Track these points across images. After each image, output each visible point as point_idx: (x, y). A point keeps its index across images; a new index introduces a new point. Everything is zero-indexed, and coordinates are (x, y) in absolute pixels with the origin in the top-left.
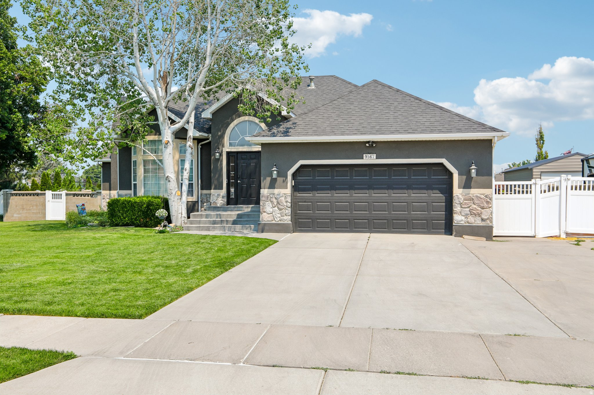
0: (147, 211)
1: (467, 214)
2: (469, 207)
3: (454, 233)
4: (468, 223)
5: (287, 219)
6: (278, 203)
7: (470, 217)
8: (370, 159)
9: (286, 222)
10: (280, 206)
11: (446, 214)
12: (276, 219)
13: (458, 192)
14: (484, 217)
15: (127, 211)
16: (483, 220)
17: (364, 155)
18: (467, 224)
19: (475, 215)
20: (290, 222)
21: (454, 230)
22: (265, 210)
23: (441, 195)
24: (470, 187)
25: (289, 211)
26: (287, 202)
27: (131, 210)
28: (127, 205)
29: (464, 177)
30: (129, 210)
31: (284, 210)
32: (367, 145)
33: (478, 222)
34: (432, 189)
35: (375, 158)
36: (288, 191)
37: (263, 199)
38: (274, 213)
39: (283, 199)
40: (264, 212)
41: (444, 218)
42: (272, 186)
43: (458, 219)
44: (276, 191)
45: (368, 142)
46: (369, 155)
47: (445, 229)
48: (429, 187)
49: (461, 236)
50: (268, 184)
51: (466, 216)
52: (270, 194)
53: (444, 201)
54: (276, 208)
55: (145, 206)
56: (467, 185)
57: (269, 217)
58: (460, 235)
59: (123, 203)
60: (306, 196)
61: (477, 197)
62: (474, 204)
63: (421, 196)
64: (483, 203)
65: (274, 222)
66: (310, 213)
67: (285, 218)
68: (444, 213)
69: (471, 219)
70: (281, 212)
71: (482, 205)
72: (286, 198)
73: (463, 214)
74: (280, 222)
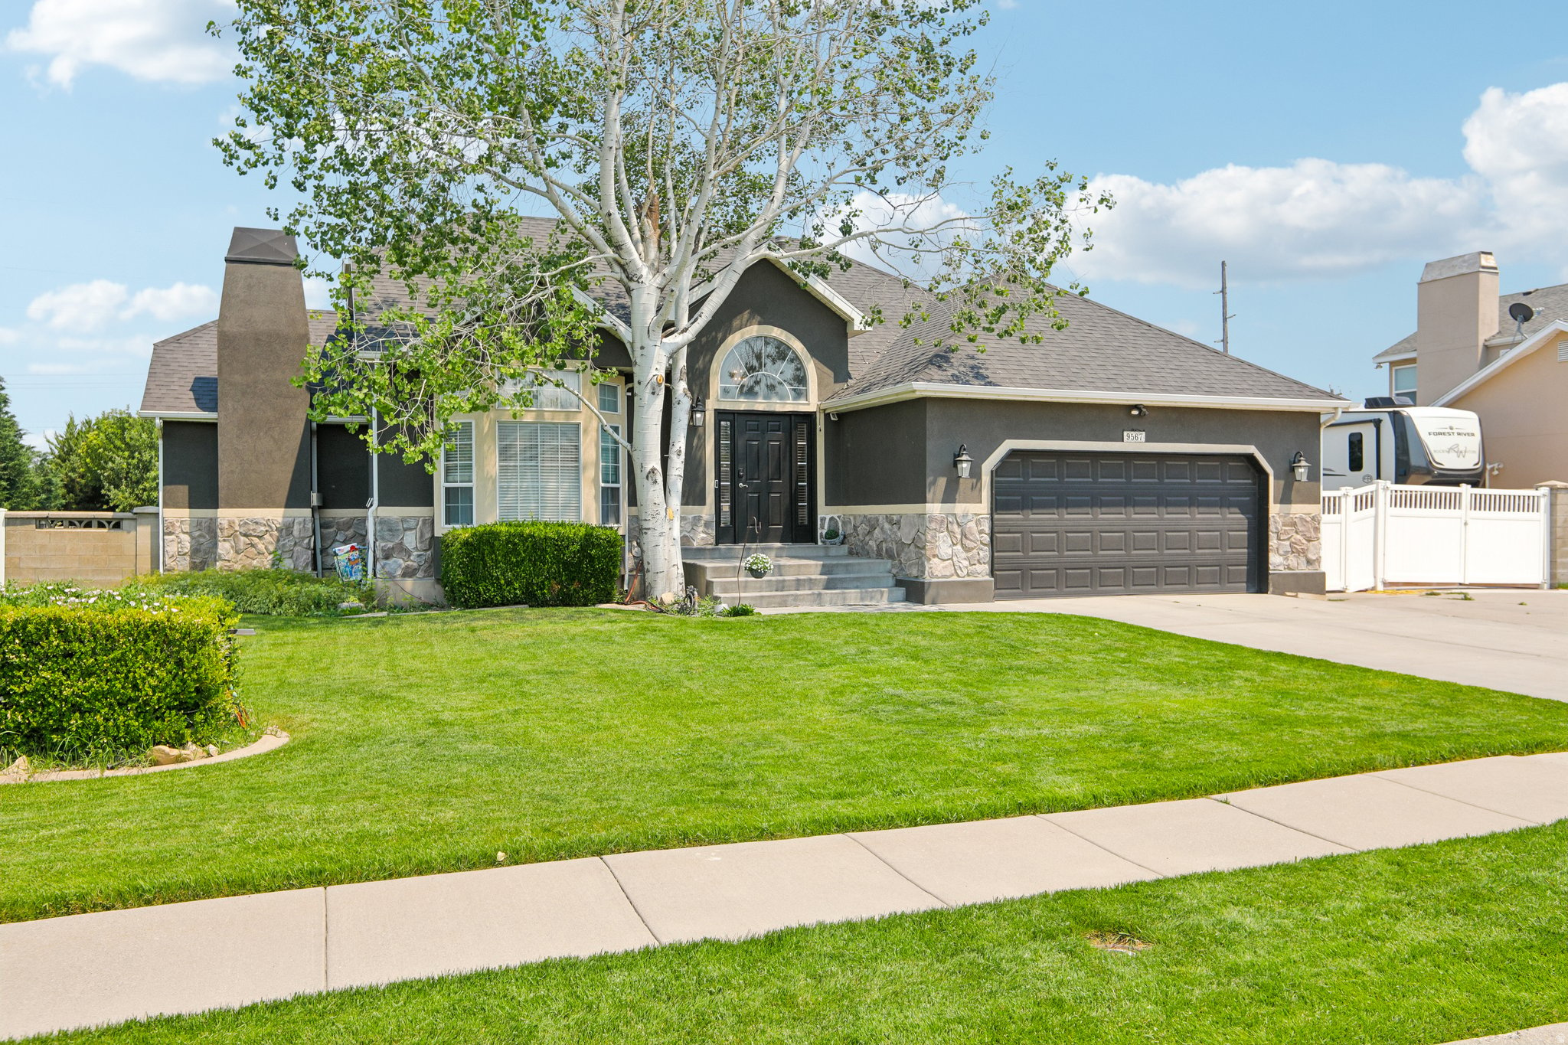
0: (580, 562)
1: (1287, 552)
2: (1289, 539)
3: (1271, 589)
4: (1289, 568)
5: (982, 572)
6: (964, 535)
7: (1291, 557)
8: (1135, 442)
9: (980, 578)
10: (967, 542)
11: (1249, 553)
12: (959, 572)
13: (1274, 509)
14: (1312, 557)
15: (518, 564)
16: (1309, 562)
17: (1125, 433)
18: (1287, 571)
19: (1298, 552)
20: (988, 578)
21: (1271, 584)
22: (937, 552)
23: (1241, 516)
24: (1290, 502)
25: (985, 553)
26: (981, 532)
27: (530, 560)
28: (520, 548)
29: (1282, 482)
30: (523, 560)
31: (975, 551)
32: (1135, 412)
33: (1304, 568)
34: (1230, 505)
35: (1143, 440)
36: (983, 507)
37: (933, 525)
38: (955, 559)
39: (972, 524)
40: (935, 556)
41: (1245, 561)
42: (949, 497)
43: (1275, 560)
44: (959, 508)
45: (1136, 407)
46: (1134, 433)
47: (1247, 582)
48: (1224, 503)
49: (1283, 594)
50: (940, 494)
51: (1285, 555)
52: (947, 515)
53: (1246, 527)
54: (959, 547)
55: (576, 547)
56: (1285, 499)
57: (946, 567)
58: (1281, 592)
59: (508, 542)
60: (1012, 520)
61: (1301, 519)
62: (1297, 533)
63: (1211, 519)
64: (1309, 531)
65: (955, 578)
66: (1018, 557)
67: (979, 568)
68: (1246, 550)
69: (1293, 561)
70: (970, 554)
71: (1308, 535)
72: (978, 523)
73: (1281, 552)
74: (967, 579)
